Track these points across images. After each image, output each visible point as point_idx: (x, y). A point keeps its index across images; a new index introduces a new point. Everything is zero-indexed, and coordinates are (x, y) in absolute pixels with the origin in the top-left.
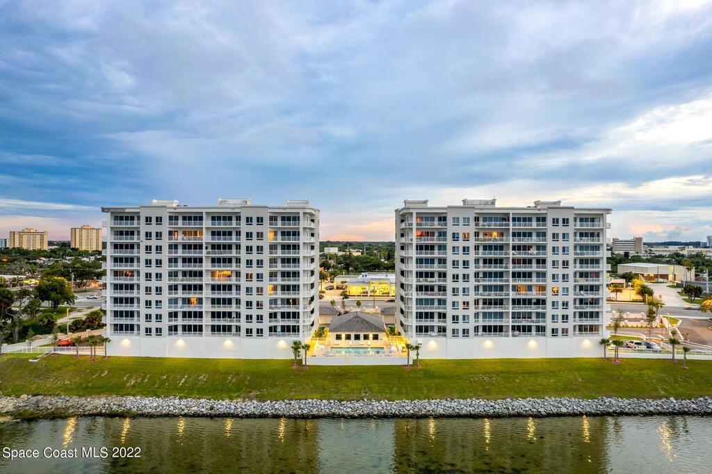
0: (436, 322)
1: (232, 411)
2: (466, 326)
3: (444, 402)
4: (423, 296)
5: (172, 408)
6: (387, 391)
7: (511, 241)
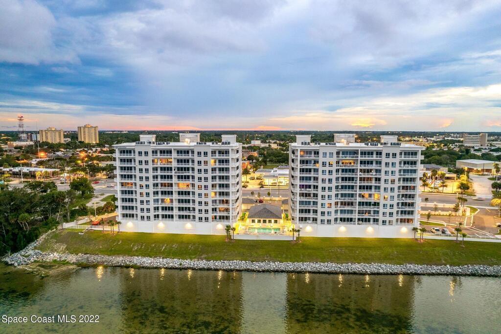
0: (311, 215)
1: (192, 266)
2: (329, 218)
3: (312, 264)
4: (304, 199)
5: (159, 264)
6: (279, 256)
7: (359, 167)
